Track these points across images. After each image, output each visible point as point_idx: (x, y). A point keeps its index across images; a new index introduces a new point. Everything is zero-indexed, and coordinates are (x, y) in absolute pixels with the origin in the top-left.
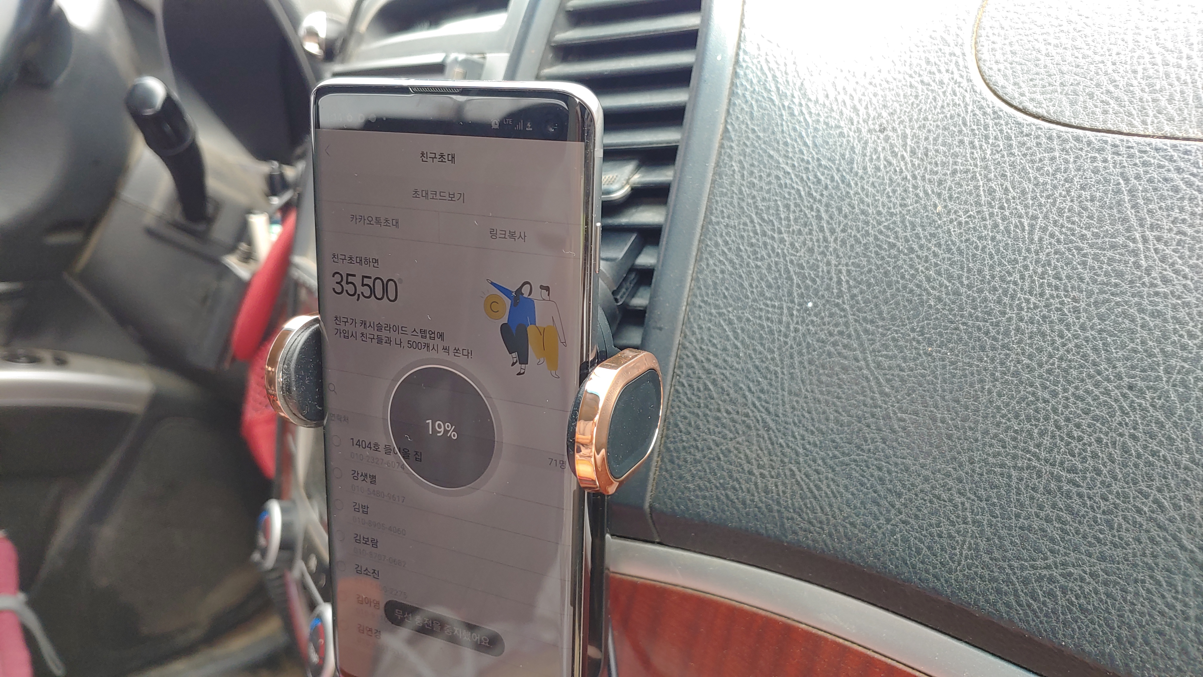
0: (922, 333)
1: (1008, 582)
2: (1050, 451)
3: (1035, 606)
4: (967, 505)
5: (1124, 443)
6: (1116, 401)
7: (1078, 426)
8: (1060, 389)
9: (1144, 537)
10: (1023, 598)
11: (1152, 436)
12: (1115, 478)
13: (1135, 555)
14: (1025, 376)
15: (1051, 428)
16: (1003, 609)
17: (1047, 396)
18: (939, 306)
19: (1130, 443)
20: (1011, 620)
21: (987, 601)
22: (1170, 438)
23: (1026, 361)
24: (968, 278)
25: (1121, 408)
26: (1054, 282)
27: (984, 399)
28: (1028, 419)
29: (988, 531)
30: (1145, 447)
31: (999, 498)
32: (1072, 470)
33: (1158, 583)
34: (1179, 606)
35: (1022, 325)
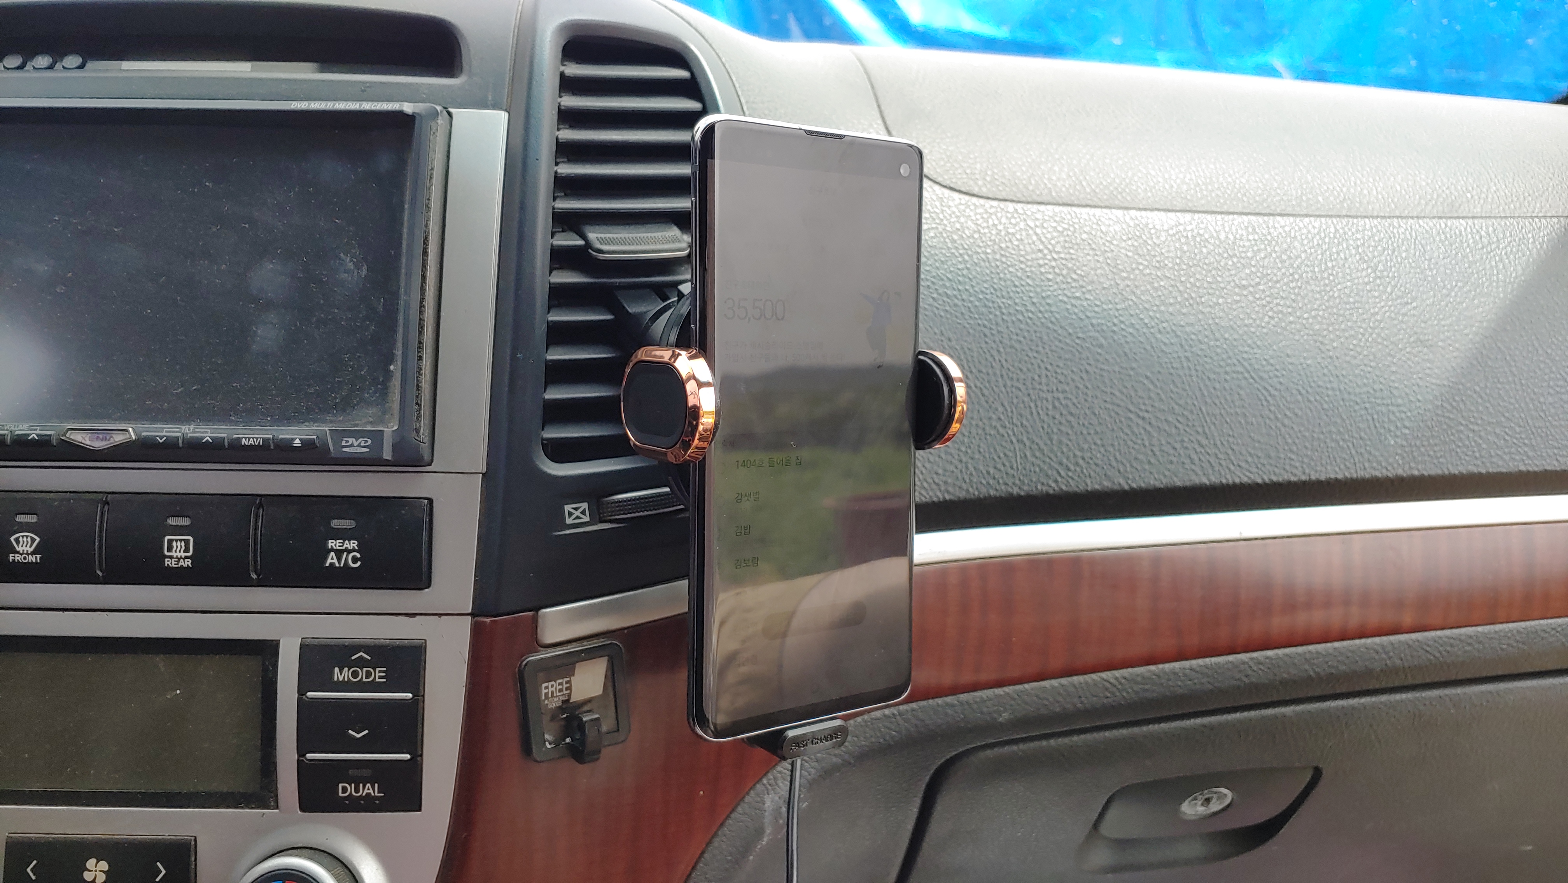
0: (942, 334)
1: (1051, 467)
2: (1048, 385)
3: (1070, 474)
4: (1010, 432)
5: (1086, 369)
6: (1073, 347)
7: (1058, 366)
8: (1041, 349)
9: (1113, 414)
10: (1063, 473)
11: (1098, 361)
12: (1087, 388)
13: (1111, 424)
14: (1017, 346)
15: (1044, 372)
16: (1053, 485)
17: (1035, 355)
18: (948, 316)
19: (1088, 368)
20: (1061, 489)
21: (1043, 484)
22: (1106, 359)
23: (1015, 337)
24: (961, 295)
25: (1078, 350)
26: (1014, 289)
27: (997, 366)
28: (1029, 370)
29: (1028, 443)
30: (1096, 367)
31: (1028, 420)
32: (1064, 392)
33: (1127, 434)
34: (1139, 442)
35: (1005, 317)
